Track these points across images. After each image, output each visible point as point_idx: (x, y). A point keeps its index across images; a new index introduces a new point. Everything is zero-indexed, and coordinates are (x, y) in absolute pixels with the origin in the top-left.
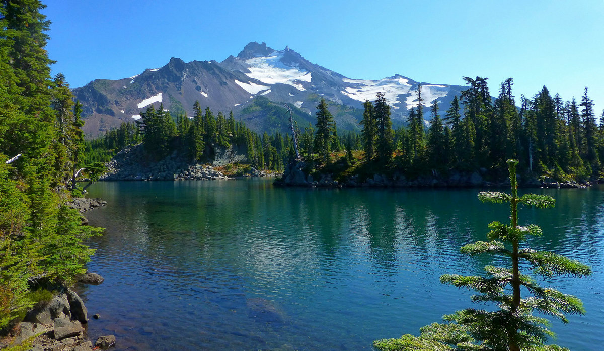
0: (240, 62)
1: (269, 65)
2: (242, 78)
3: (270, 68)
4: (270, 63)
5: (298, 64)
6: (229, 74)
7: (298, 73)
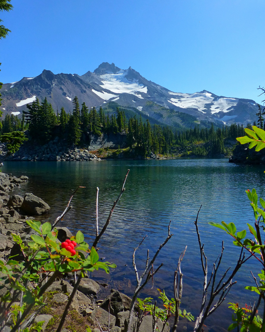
0: (96, 76)
1: (117, 80)
2: (97, 88)
3: (118, 82)
4: (117, 78)
5: (138, 80)
6: (87, 84)
7: (138, 87)
